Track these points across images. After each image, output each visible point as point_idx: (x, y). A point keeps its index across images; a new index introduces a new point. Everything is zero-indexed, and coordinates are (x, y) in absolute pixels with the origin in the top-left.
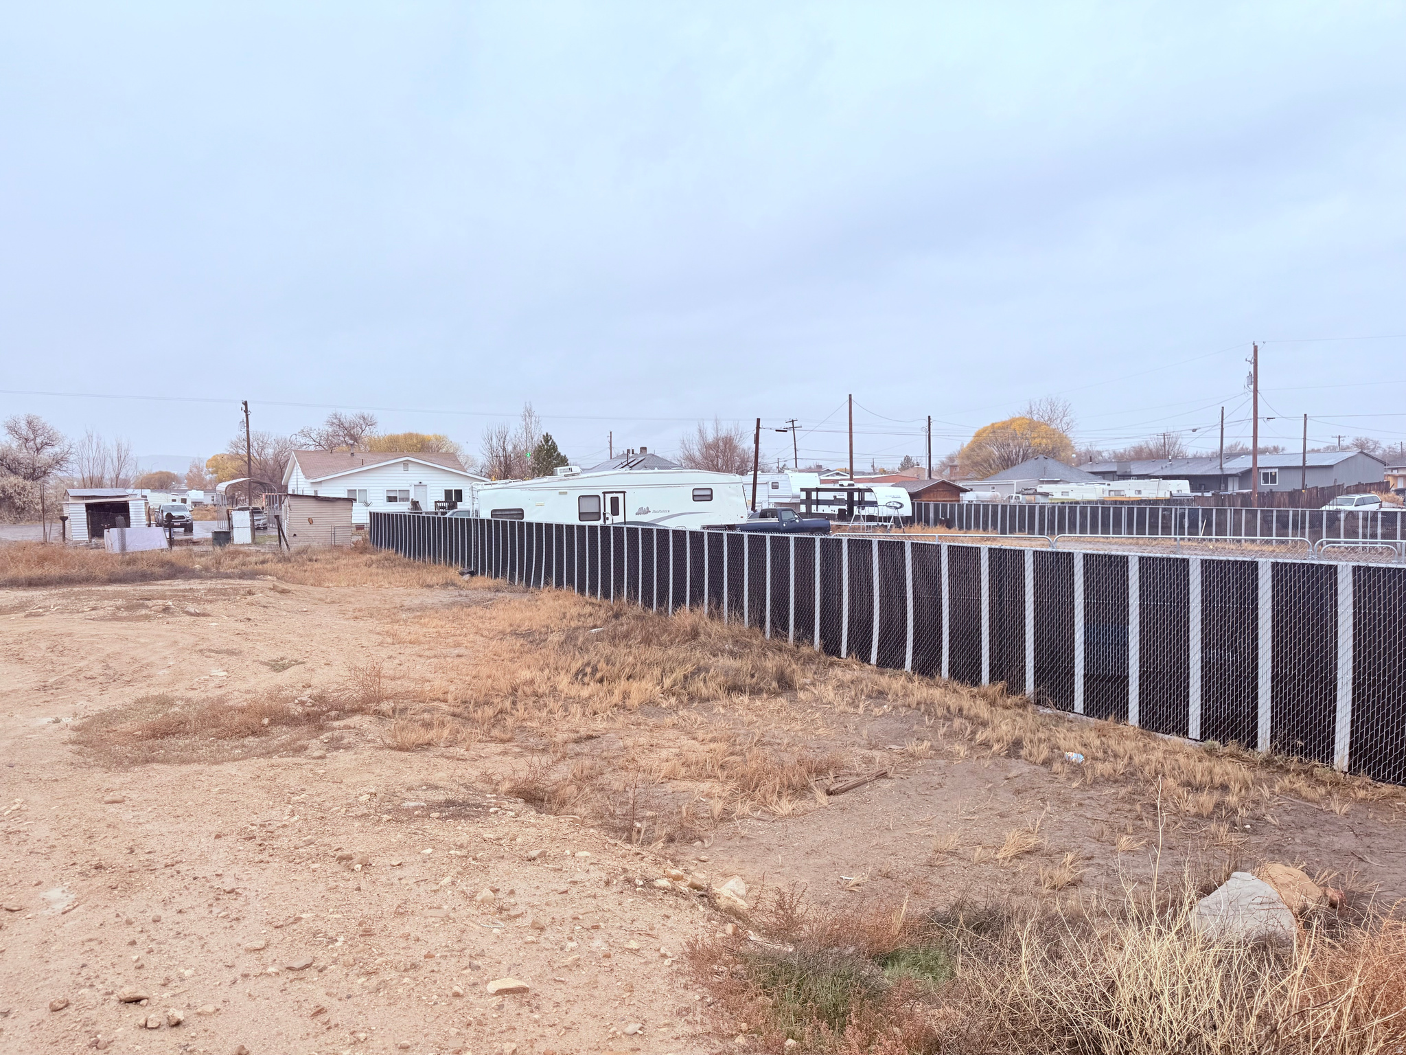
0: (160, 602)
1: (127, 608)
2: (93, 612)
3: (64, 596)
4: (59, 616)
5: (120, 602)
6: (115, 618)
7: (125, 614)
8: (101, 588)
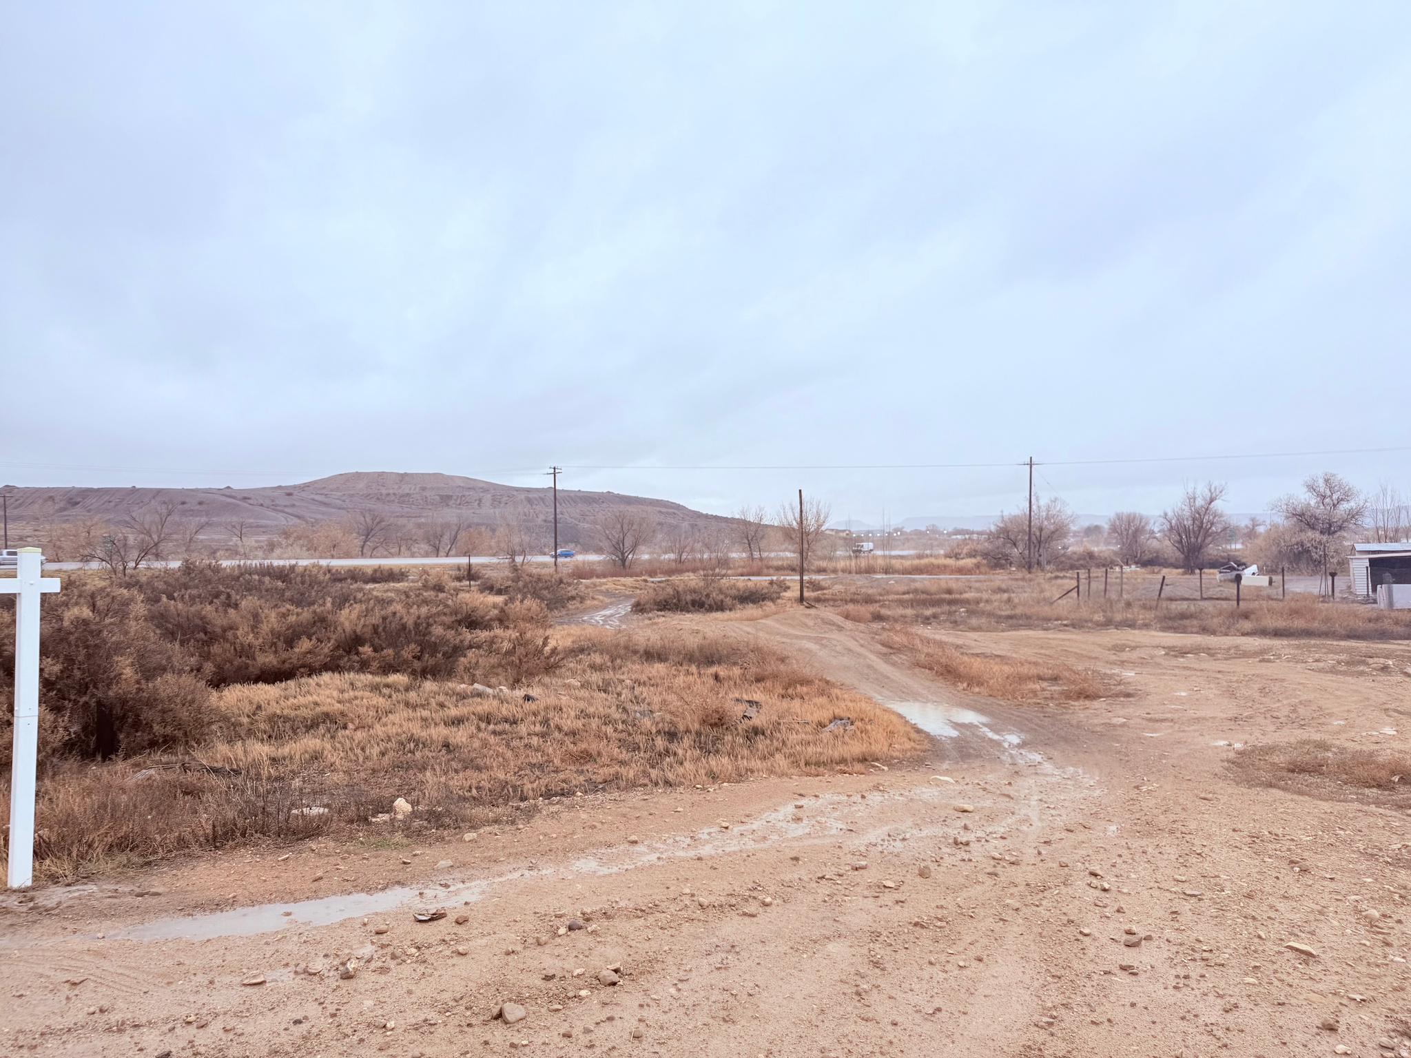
0: (1382, 660)
1: (1348, 663)
2: (1315, 664)
3: (1298, 647)
4: (1285, 664)
5: (1343, 657)
6: (1333, 671)
7: (1344, 668)
8: (1335, 643)
